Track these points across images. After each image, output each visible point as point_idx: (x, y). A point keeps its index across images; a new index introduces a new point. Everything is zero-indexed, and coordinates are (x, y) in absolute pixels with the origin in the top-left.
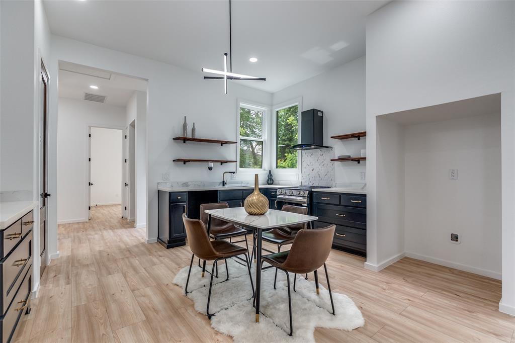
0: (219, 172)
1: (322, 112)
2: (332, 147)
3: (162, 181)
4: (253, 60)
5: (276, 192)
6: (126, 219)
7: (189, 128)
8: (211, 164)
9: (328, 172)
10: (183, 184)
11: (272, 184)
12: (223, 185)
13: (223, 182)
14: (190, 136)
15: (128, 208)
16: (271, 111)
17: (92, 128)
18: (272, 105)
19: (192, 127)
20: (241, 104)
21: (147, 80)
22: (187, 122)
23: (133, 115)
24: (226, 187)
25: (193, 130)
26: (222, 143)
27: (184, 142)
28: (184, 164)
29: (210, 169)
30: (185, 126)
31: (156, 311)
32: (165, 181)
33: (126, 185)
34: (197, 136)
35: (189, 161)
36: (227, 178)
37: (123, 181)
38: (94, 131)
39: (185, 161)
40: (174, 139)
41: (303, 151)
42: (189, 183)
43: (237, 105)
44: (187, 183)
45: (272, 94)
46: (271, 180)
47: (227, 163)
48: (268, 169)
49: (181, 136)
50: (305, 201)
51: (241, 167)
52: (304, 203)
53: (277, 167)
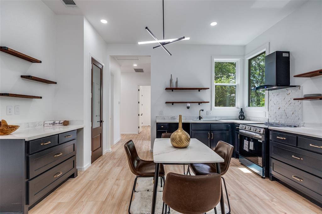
0: (196, 109)
1: (289, 53)
2: (299, 86)
3: (159, 116)
4: (214, 24)
5: (239, 126)
7: (174, 81)
8: (189, 105)
9: (295, 111)
10: (171, 118)
11: (243, 119)
12: (200, 119)
13: (200, 117)
14: (175, 87)
16: (244, 60)
17: (139, 86)
18: (244, 55)
20: (215, 59)
21: (150, 56)
22: (173, 78)
24: (202, 121)
25: (177, 82)
26: (199, 89)
27: (172, 91)
29: (188, 108)
30: (171, 81)
31: (113, 197)
32: (161, 116)
34: (179, 86)
36: (202, 114)
39: (173, 103)
40: (165, 89)
41: (270, 92)
43: (212, 60)
44: (175, 117)
45: (244, 47)
46: (242, 116)
47: (202, 103)
48: (240, 107)
49: (169, 87)
50: (260, 137)
51: (215, 106)
52: (260, 139)
53: (249, 106)
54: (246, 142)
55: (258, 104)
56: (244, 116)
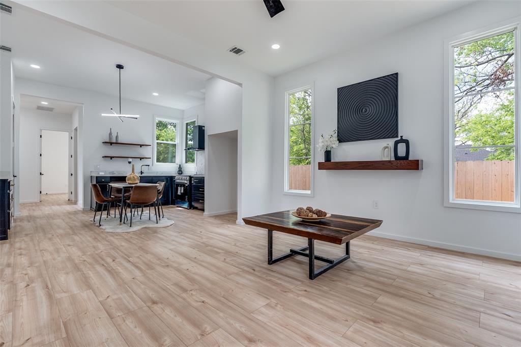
0: (138, 165)
1: (204, 127)
3: (94, 170)
4: (155, 94)
5: (175, 178)
6: (72, 201)
7: (114, 135)
8: (130, 160)
12: (141, 173)
13: (141, 171)
14: (114, 141)
15: (73, 193)
16: (182, 123)
17: (42, 131)
18: (183, 119)
19: (116, 135)
20: (157, 118)
21: (83, 104)
22: (112, 132)
23: (76, 124)
25: (117, 137)
26: (141, 146)
27: (111, 145)
28: (111, 159)
29: (130, 163)
30: (110, 134)
33: (72, 175)
34: (120, 141)
35: (113, 157)
36: (145, 169)
37: (69, 172)
38: (44, 133)
39: (111, 158)
40: (103, 143)
42: (115, 172)
43: (154, 118)
45: (184, 111)
46: (180, 171)
47: (144, 159)
48: (179, 164)
49: (108, 141)
50: (187, 182)
51: (157, 162)
52: (186, 184)
53: (186, 162)
54: (179, 188)
55: (193, 161)
56: (182, 171)
